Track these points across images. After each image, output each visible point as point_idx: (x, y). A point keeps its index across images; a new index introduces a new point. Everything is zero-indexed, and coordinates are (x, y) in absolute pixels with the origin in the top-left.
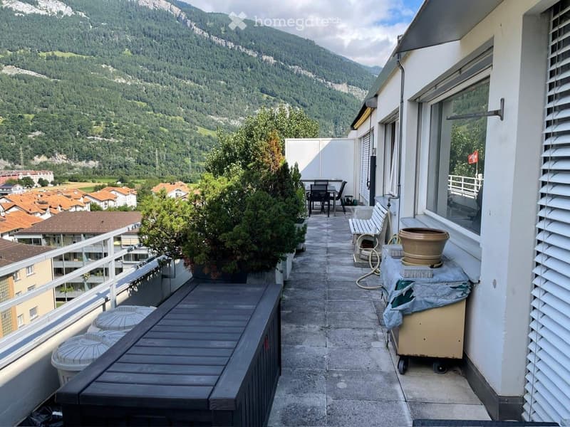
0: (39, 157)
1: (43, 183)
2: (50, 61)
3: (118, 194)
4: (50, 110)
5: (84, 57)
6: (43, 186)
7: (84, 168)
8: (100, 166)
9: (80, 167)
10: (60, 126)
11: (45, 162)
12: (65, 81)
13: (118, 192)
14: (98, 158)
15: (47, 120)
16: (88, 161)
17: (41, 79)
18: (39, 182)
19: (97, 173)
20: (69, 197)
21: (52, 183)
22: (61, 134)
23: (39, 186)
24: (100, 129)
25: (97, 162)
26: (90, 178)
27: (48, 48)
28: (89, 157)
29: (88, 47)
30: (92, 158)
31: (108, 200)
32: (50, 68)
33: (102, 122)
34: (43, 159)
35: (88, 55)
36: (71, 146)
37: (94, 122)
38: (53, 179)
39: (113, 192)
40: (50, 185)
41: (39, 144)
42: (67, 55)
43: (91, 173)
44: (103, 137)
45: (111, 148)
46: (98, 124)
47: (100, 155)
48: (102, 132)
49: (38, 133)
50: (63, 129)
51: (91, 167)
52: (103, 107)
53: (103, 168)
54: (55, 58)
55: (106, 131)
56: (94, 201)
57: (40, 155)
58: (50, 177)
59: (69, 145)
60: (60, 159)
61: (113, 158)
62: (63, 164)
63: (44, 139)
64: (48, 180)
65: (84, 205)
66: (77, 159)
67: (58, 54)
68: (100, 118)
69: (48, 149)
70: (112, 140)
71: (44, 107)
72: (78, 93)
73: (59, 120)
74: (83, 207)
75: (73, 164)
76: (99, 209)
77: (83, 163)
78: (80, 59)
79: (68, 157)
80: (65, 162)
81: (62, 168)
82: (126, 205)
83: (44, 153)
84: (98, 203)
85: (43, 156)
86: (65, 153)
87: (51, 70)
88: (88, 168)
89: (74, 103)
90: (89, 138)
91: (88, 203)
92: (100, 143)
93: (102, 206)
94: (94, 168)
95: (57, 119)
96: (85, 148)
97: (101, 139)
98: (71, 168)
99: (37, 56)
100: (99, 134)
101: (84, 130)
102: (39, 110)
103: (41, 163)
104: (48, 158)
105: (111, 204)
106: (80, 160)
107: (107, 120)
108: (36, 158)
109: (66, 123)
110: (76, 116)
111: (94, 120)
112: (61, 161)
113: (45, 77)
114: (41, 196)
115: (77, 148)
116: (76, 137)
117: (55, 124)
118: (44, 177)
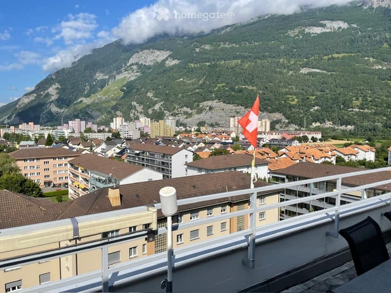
0: (315, 123)
1: (314, 140)
2: (330, 61)
3: (359, 151)
4: (325, 93)
5: (353, 55)
6: (314, 142)
7: (343, 131)
8: (355, 129)
9: (341, 130)
10: (331, 102)
11: (319, 126)
12: (338, 73)
13: (360, 149)
14: (354, 124)
15: (323, 99)
16: (346, 126)
17: (323, 73)
18: (311, 139)
19: (352, 134)
20: (321, 150)
21: (320, 140)
22: (331, 108)
23: (311, 141)
24: (358, 103)
25: (353, 126)
26: (346, 137)
27: (329, 53)
28: (347, 123)
29: (356, 47)
30: (350, 124)
31: (351, 155)
32: (328, 66)
33: (360, 98)
34: (318, 124)
35: (355, 53)
36: (337, 116)
37: (354, 98)
38: (321, 137)
39: (356, 149)
40: (318, 141)
41: (316, 115)
42: (341, 55)
43: (347, 134)
44: (360, 108)
45: (365, 116)
46: (357, 99)
47: (355, 121)
48: (359, 105)
49: (316, 108)
50: (332, 104)
51: (348, 130)
52: (362, 88)
53: (357, 130)
54: (333, 58)
55: (362, 104)
56: (340, 154)
57: (316, 122)
58: (319, 136)
59: (335, 115)
60: (328, 124)
61: (366, 124)
62: (330, 128)
63: (319, 112)
64: (317, 137)
65: (331, 157)
66: (339, 125)
67: (336, 55)
68: (359, 95)
69: (322, 118)
70: (366, 111)
71: (322, 92)
72: (346, 80)
73: (331, 99)
74: (330, 158)
75: (336, 128)
76: (343, 160)
77: (343, 127)
78: (349, 56)
79: (333, 123)
80: (331, 126)
81: (328, 131)
82: (366, 159)
83: (318, 121)
84: (343, 156)
85: (318, 123)
86: (332, 121)
87: (329, 67)
88: (346, 131)
89: (342, 87)
90: (349, 110)
91: (334, 155)
92: (357, 113)
93: (345, 158)
94: (350, 130)
95: (329, 98)
96: (346, 117)
97: (358, 110)
98: (334, 130)
99: (322, 59)
100: (357, 106)
101: (347, 105)
102: (319, 93)
103: (316, 127)
104: (321, 123)
105: (353, 158)
106: (341, 125)
107: (364, 96)
108: (313, 124)
109: (335, 100)
110: (342, 95)
111: (354, 97)
112: (328, 126)
113: (325, 72)
114: (307, 148)
115: (340, 117)
116: (340, 109)
117: (327, 102)
118: (315, 136)
